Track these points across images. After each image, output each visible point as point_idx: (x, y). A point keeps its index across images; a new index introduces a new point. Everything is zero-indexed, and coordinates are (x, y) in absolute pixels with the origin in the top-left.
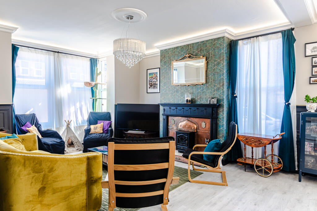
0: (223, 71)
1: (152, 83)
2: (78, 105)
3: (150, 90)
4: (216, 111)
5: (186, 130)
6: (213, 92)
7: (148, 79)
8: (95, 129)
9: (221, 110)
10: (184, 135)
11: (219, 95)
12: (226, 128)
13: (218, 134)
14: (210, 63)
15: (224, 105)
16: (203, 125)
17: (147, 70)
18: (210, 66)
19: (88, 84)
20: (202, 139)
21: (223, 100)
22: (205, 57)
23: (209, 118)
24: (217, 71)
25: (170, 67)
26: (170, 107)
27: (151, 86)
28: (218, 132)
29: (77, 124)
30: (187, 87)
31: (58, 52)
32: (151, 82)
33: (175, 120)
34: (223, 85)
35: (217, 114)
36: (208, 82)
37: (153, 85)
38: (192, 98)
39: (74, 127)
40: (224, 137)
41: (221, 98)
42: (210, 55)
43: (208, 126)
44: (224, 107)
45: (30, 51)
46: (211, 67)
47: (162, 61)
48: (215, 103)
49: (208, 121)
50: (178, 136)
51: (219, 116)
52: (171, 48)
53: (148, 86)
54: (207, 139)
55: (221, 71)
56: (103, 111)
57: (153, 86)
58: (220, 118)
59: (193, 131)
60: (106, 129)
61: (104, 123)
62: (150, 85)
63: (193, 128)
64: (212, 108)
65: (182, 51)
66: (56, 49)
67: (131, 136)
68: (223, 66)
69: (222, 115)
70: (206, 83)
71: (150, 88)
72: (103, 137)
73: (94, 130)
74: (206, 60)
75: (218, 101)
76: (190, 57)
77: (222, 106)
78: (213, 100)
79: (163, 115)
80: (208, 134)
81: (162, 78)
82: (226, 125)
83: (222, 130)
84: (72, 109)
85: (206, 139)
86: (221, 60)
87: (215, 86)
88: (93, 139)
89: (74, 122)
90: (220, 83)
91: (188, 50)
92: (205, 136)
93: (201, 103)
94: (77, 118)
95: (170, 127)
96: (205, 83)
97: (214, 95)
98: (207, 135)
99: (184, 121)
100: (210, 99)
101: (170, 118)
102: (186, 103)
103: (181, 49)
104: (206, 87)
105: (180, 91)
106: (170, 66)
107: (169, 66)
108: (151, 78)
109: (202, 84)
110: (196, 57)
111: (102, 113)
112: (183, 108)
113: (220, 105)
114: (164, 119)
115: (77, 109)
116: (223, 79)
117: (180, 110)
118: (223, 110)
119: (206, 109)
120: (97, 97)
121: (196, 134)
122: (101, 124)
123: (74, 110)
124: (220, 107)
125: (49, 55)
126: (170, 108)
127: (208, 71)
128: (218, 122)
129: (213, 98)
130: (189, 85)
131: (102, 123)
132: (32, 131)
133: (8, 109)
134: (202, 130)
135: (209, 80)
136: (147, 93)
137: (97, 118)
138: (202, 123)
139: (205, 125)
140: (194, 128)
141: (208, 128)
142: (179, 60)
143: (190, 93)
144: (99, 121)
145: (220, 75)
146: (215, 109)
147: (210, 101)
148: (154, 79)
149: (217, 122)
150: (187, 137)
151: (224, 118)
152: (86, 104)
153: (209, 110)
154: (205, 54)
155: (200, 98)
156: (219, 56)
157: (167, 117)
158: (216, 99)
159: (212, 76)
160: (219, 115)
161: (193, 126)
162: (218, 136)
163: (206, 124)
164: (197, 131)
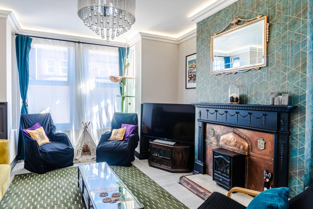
0: (304, 37)
1: (191, 75)
2: (103, 104)
3: (190, 85)
4: (286, 118)
5: (230, 150)
6: (282, 82)
7: (188, 69)
8: (116, 134)
9: (298, 117)
10: (224, 158)
11: (294, 87)
12: (309, 157)
13: (290, 166)
14: (275, 26)
15: (305, 109)
16: (261, 144)
17: (186, 57)
18: (274, 32)
19: (113, 79)
20: (259, 170)
21: (304, 97)
22: (265, 17)
23: (273, 133)
24: (291, 39)
25: (209, 47)
26: (207, 109)
27: (191, 78)
28: (290, 162)
29: (101, 126)
30: (233, 75)
31: (79, 42)
32: (191, 73)
33: (214, 130)
34: (304, 66)
35: (290, 126)
36: (270, 63)
37: (193, 77)
38: (241, 94)
39: (97, 130)
40: (305, 176)
41: (299, 93)
42: (275, 11)
43: (271, 147)
44: (305, 113)
45: (47, 43)
46: (278, 34)
47: (199, 40)
48: (285, 103)
49: (271, 137)
50: (216, 158)
51: (294, 130)
52: (210, 16)
53: (188, 79)
54: (268, 173)
55: (299, 38)
56: (129, 112)
57: (192, 79)
58: (297, 135)
59: (242, 153)
60: (128, 136)
61: (128, 127)
62: (189, 77)
63: (241, 147)
64: (278, 113)
65: (227, 16)
66: (77, 39)
67: (157, 147)
68: (306, 26)
69: (300, 130)
70: (267, 66)
71: (189, 81)
72: (119, 146)
73: (113, 136)
74: (268, 22)
75: (291, 99)
76: (239, 23)
77: (301, 110)
78: (281, 97)
79: (199, 120)
80: (270, 163)
81: (199, 66)
82: (310, 149)
83: (300, 160)
84: (96, 109)
85: (265, 172)
86: (299, 16)
87: (285, 69)
88: (107, 148)
89: (97, 124)
90: (296, 63)
91: (235, 12)
92: (263, 166)
93: (256, 103)
94: (101, 119)
95: (208, 141)
96: (265, 65)
97: (283, 87)
98: (268, 164)
99: (228, 132)
100: (273, 96)
101: (208, 126)
102: (229, 102)
103: (225, 13)
104: (267, 73)
105: (224, 83)
106: (210, 45)
107: (208, 45)
108: (190, 68)
109: (260, 68)
110: (248, 21)
111: (128, 114)
112: (226, 112)
113: (295, 108)
114: (200, 127)
115: (102, 109)
116: (304, 53)
117: (222, 114)
118: (303, 120)
119: (265, 115)
120: (125, 95)
121: (247, 158)
122: (124, 128)
123: (98, 110)
124: (297, 112)
125: (68, 46)
126: (208, 111)
127: (272, 42)
128: (292, 143)
129: (281, 95)
130: (236, 73)
131: (126, 127)
132: (34, 134)
133: (2, 108)
134: (259, 152)
135: (274, 59)
136: (186, 88)
137: (121, 121)
138: (258, 141)
139: (263, 145)
140: (244, 148)
141: (270, 152)
142: (222, 32)
143: (238, 87)
144: (123, 125)
145: (298, 46)
146: (285, 116)
147: (273, 99)
148: (194, 68)
149: (288, 143)
150: (229, 162)
151: (304, 136)
152: (113, 103)
153: (273, 117)
154: (265, 12)
155: (257, 93)
156: (295, 8)
157: (205, 124)
158: (287, 96)
159: (279, 50)
160: (293, 127)
161: (243, 144)
162: (290, 169)
163: (265, 143)
164: (248, 153)
